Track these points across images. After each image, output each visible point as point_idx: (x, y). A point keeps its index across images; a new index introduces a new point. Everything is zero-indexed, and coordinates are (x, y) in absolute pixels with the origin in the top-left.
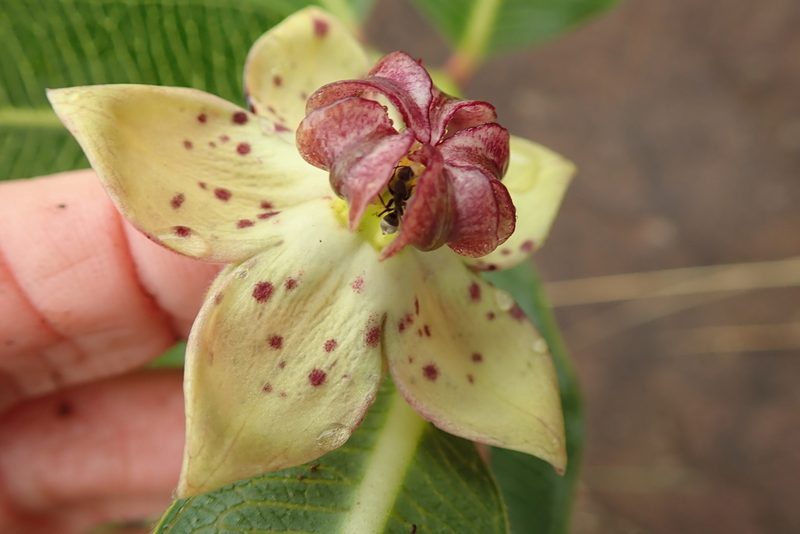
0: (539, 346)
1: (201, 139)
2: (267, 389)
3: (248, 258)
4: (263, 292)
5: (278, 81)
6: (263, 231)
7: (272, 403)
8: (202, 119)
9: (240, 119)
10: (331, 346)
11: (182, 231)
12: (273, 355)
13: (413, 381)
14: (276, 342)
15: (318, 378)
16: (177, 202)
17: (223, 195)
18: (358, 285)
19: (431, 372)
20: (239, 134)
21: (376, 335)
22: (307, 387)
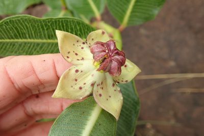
0: (122, 98)
1: (76, 44)
2: (72, 87)
3: (76, 65)
4: (77, 71)
5: (93, 39)
6: (81, 62)
7: (72, 89)
8: (78, 41)
9: (84, 43)
10: (85, 84)
11: (68, 57)
12: (75, 82)
13: (97, 96)
14: (76, 80)
15: (81, 88)
16: (69, 53)
17: (76, 54)
18: (93, 75)
19: (100, 95)
20: (83, 46)
21: (93, 85)
22: (78, 89)
